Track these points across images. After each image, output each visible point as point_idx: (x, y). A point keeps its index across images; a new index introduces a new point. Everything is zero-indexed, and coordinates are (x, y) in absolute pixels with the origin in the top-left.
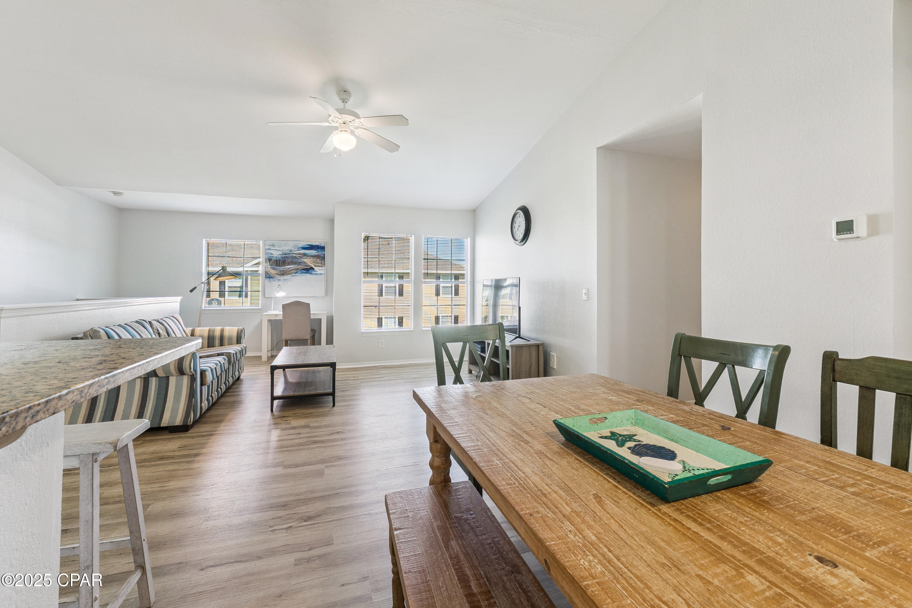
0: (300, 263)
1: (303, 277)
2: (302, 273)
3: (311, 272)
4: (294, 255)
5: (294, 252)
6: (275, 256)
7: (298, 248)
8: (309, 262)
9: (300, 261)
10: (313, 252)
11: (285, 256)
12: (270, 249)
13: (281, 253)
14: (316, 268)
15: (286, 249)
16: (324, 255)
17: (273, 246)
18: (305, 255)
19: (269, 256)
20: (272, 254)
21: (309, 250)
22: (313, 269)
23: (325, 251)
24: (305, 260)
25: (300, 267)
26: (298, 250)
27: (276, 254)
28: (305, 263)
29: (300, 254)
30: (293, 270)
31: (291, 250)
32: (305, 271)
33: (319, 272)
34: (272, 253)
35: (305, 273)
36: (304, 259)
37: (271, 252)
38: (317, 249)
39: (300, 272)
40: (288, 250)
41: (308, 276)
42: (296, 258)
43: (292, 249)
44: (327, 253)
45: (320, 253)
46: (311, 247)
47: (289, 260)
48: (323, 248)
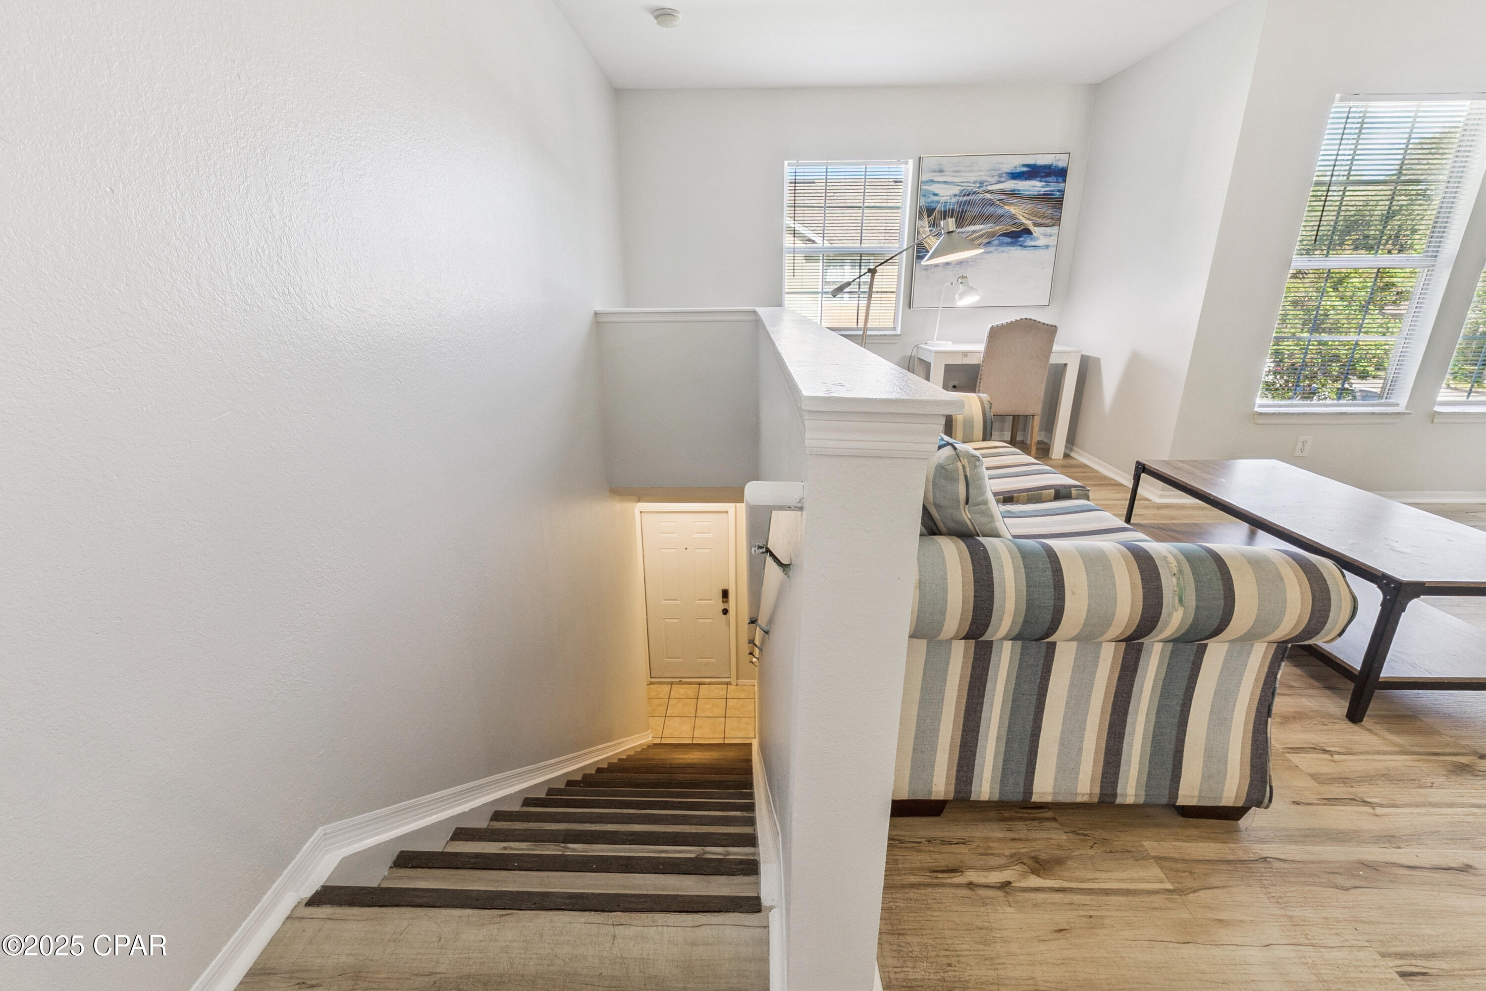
0: (998, 219)
1: (1004, 255)
2: (1001, 244)
3: (1024, 241)
4: (988, 196)
5: (990, 188)
6: (943, 199)
7: (1000, 176)
8: (1019, 212)
9: (1000, 211)
10: (1034, 186)
11: (965, 198)
12: (932, 181)
13: (956, 190)
14: (1036, 231)
15: (970, 179)
16: (1062, 192)
17: (941, 171)
18: (1013, 194)
19: (929, 200)
20: (936, 195)
21: (1026, 179)
22: (1028, 232)
23: (1065, 181)
24: (1012, 210)
25: (998, 228)
26: (999, 182)
27: (946, 195)
28: (1013, 217)
29: (1002, 192)
30: (982, 236)
31: (982, 183)
32: (1009, 240)
33: (1041, 242)
34: (937, 192)
35: (1008, 244)
36: (1010, 204)
37: (934, 188)
38: (1046, 176)
39: (996, 242)
40: (975, 182)
41: (1015, 252)
42: (991, 203)
43: (984, 178)
44: (1072, 188)
45: (1053, 187)
46: (1033, 172)
47: (975, 211)
48: (1061, 173)
